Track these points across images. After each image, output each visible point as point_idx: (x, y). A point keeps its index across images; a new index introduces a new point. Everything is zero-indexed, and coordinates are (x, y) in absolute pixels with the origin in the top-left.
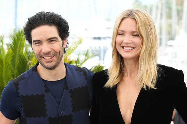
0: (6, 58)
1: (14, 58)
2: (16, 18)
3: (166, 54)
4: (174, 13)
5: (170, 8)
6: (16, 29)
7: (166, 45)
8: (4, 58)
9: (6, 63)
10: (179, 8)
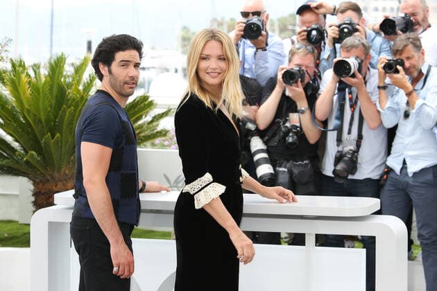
0: (43, 87)
1: (51, 86)
2: (51, 46)
6: (51, 57)
8: (41, 86)
9: (43, 92)
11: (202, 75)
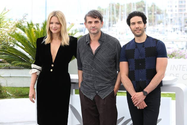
0: (40, 33)
3: (112, 30)
4: (115, 12)
5: (113, 10)
7: (112, 26)
10: (117, 9)
11: (51, 29)
